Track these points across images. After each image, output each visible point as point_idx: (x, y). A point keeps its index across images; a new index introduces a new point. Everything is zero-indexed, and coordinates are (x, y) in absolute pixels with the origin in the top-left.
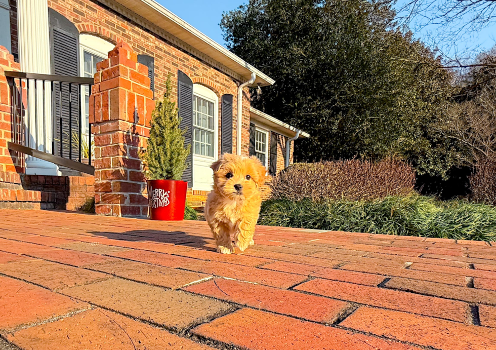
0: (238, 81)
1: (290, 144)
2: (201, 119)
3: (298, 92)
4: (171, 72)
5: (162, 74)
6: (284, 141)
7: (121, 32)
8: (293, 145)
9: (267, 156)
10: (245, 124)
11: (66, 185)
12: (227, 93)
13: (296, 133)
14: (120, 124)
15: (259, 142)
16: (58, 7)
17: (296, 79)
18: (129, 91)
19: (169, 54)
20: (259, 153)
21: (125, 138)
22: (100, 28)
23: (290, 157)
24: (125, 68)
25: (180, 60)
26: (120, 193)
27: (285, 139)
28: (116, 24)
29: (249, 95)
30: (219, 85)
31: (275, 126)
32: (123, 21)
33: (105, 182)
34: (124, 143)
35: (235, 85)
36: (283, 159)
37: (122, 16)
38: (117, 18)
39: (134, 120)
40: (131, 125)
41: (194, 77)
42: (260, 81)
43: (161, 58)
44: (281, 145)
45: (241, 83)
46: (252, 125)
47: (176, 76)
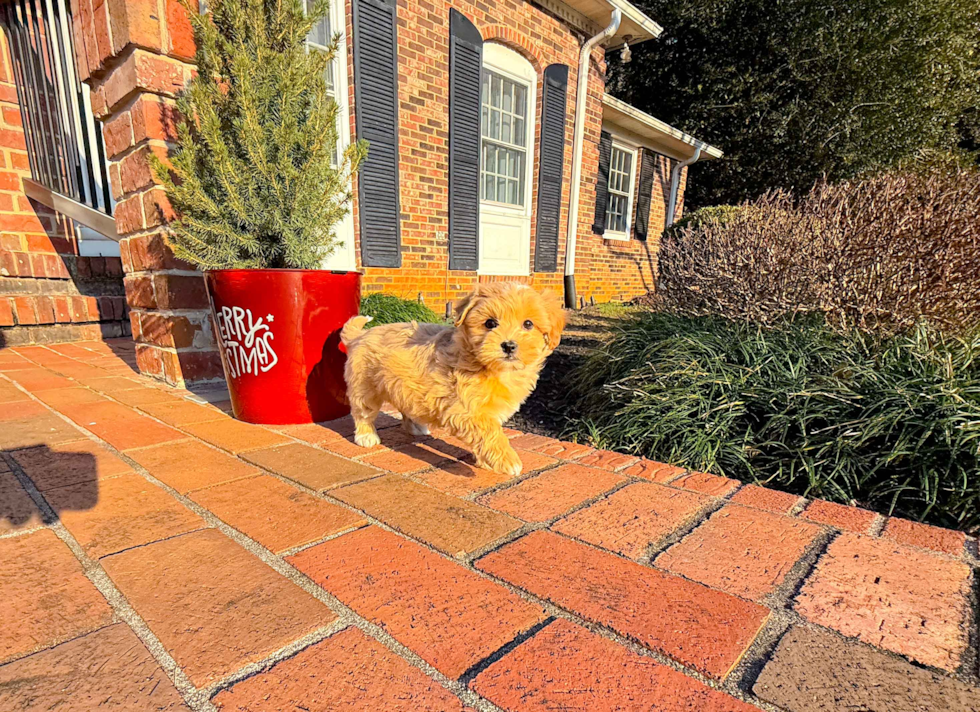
0: (582, 32)
1: (680, 174)
2: (498, 124)
3: (707, 60)
4: (434, 13)
6: (668, 168)
8: (686, 175)
9: (631, 201)
10: (590, 131)
12: (556, 62)
13: (694, 148)
15: (617, 171)
17: (704, 30)
20: (615, 195)
23: (678, 201)
27: (671, 163)
29: (603, 66)
30: (539, 43)
31: (654, 135)
35: (575, 42)
36: (663, 205)
41: (485, 26)
42: (630, 31)
44: (661, 177)
45: (588, 37)
46: (605, 135)
47: (446, 23)
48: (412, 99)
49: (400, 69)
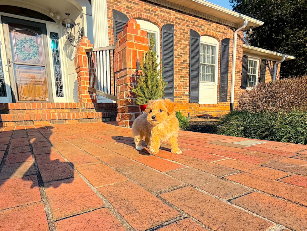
0: (234, 28)
1: (277, 66)
2: (206, 58)
3: (286, 27)
4: (185, 31)
5: (180, 34)
6: (272, 64)
7: (154, 13)
8: (280, 66)
9: (257, 77)
10: (238, 57)
11: (116, 107)
12: (225, 38)
13: (282, 57)
14: (127, 71)
15: (251, 67)
16: (118, 8)
17: (284, 18)
18: (133, 49)
19: (184, 20)
20: (250, 75)
21: (131, 79)
22: (141, 14)
23: (277, 75)
24: (131, 35)
25: (192, 22)
26: (128, 113)
27: (273, 63)
28: (150, 10)
30: (219, 33)
31: (265, 54)
32: (155, 7)
33: (122, 107)
34: (131, 82)
35: (232, 31)
36: (270, 77)
37: (154, 3)
38: (151, 6)
39: (137, 67)
40: (135, 70)
41: (201, 32)
42: (251, 25)
43: (179, 24)
44: (269, 68)
45: (236, 29)
46: (245, 57)
47: (189, 34)
48: (178, 55)
49: (175, 47)
